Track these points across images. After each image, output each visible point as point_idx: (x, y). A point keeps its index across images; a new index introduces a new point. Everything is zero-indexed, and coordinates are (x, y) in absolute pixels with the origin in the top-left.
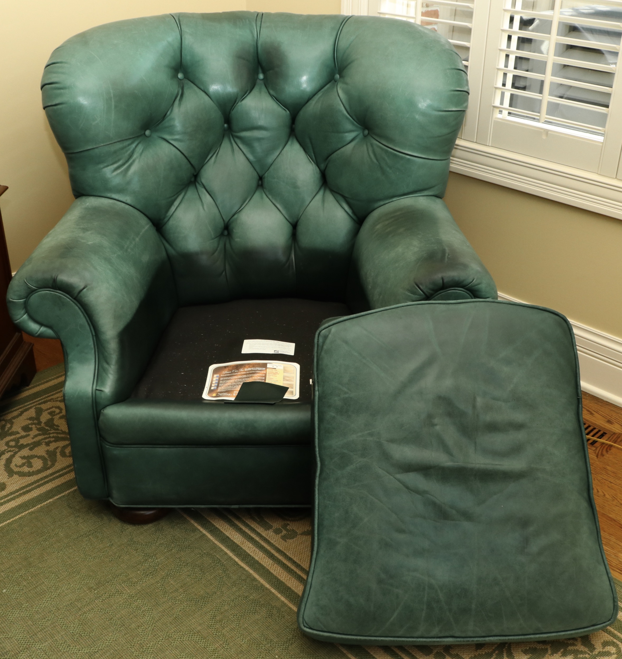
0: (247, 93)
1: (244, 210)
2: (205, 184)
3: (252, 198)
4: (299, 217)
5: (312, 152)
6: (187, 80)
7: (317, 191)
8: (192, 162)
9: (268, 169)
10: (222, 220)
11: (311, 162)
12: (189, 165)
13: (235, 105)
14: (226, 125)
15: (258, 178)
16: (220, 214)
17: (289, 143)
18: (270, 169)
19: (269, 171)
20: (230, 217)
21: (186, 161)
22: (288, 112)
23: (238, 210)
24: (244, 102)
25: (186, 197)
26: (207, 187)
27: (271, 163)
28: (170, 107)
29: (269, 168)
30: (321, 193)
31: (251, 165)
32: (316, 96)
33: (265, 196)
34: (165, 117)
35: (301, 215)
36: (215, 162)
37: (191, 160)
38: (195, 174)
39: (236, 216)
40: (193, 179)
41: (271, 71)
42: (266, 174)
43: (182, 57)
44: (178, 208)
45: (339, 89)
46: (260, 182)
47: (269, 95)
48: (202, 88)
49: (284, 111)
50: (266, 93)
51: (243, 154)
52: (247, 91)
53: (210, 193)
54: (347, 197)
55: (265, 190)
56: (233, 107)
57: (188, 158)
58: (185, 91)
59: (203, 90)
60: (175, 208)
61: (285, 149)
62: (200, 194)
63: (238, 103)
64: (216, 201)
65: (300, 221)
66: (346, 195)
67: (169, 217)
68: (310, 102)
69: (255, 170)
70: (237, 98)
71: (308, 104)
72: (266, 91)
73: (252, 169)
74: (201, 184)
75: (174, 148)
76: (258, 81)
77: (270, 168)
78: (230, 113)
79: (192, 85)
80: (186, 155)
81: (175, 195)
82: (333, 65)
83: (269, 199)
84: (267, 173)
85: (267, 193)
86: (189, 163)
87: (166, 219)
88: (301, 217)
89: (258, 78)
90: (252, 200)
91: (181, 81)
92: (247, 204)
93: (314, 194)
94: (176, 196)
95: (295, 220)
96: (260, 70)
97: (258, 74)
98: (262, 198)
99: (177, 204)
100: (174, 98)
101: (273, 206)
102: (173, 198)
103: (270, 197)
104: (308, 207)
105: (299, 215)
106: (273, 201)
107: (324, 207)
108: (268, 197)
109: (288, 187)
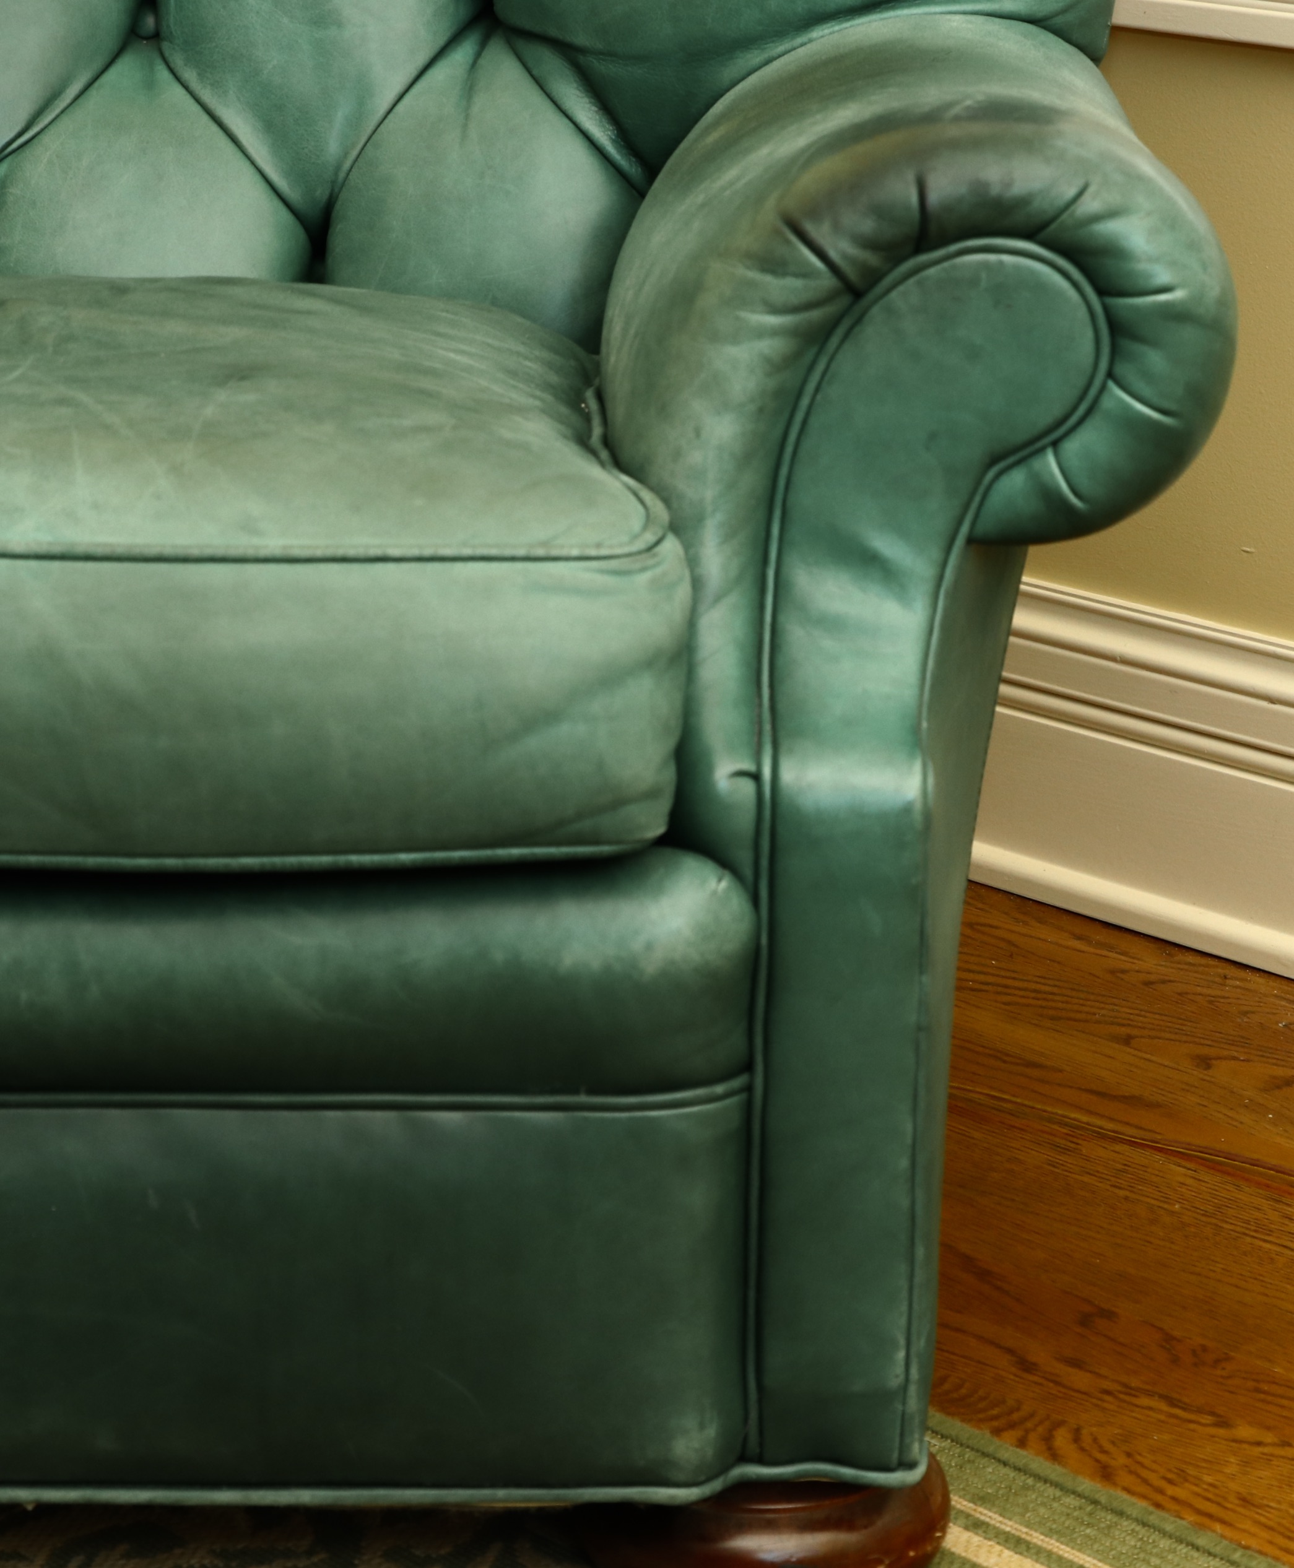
3: (96, 84)
4: (342, 175)
7: (441, 41)
30: (462, 54)
33: (163, 74)
54: (582, 51)
65: (343, 196)
66: (581, 39)
83: (186, 87)
85: (178, 60)
88: (348, 174)
95: (321, 195)
98: (150, 85)
101: (205, 118)
104: (386, 121)
105: (338, 168)
106: (206, 95)
107: (467, 117)
108: (178, 79)
109: (285, 20)
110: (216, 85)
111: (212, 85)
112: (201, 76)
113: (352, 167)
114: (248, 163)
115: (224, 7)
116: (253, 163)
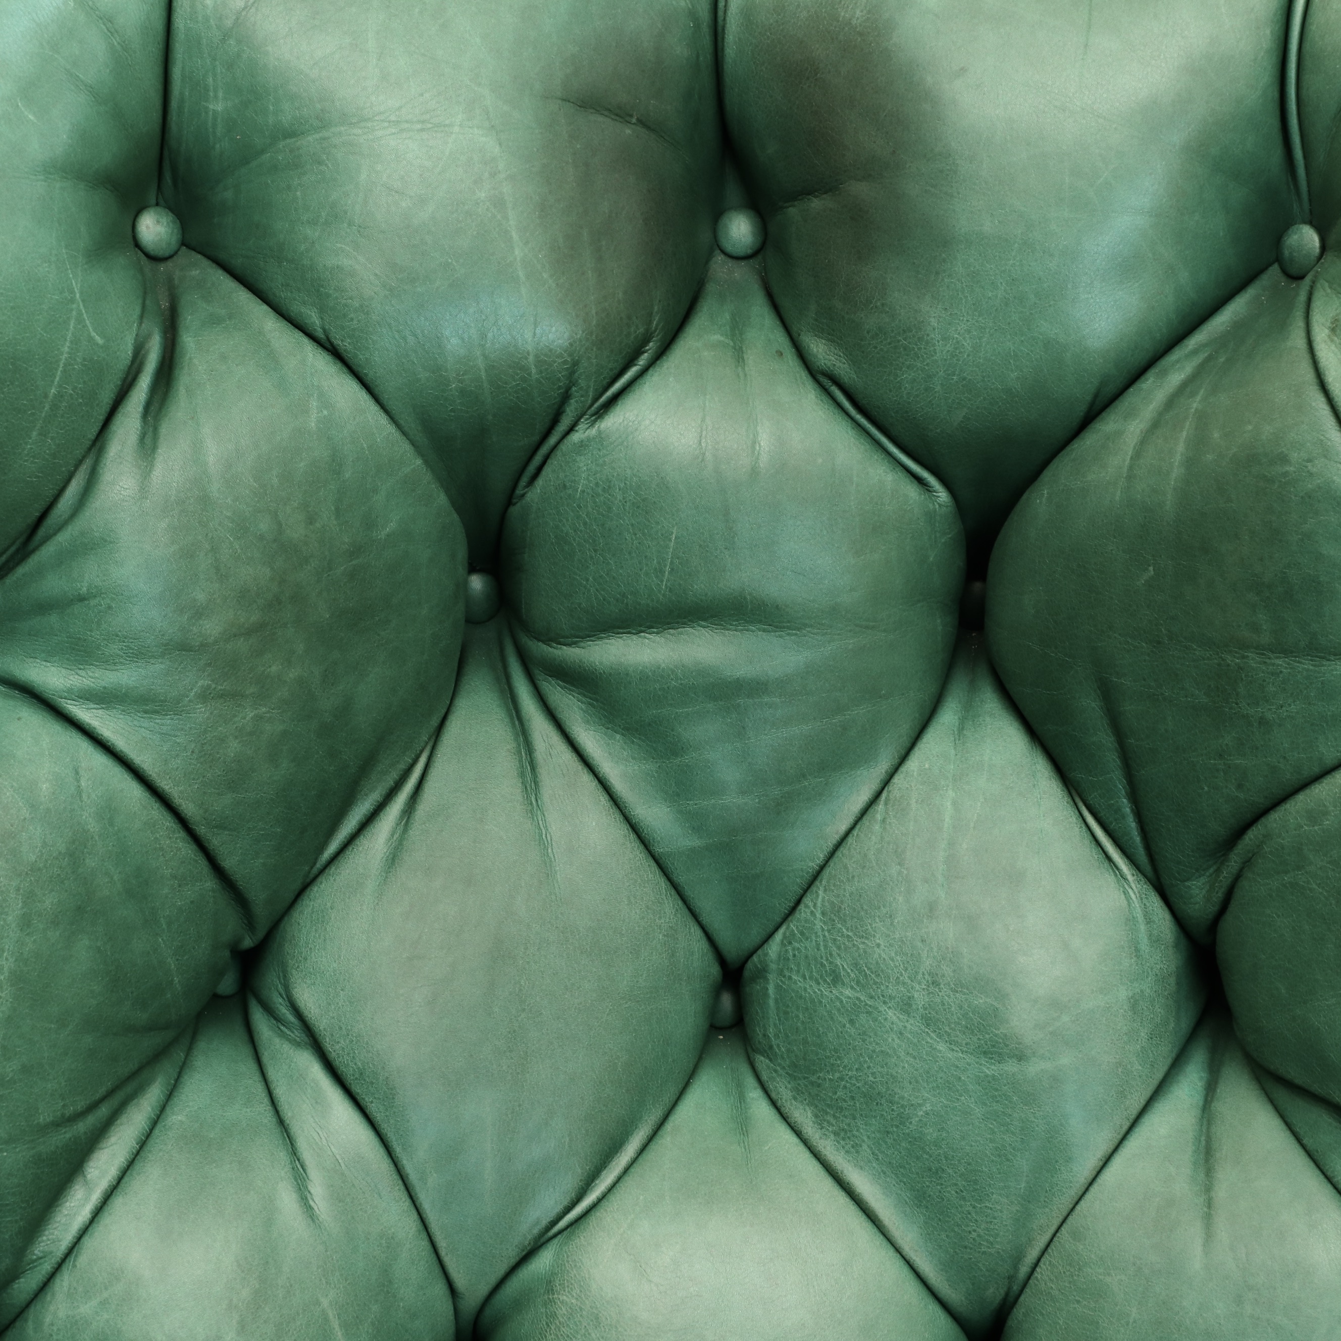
0: (643, 361)
1: (607, 1216)
2: (321, 1022)
3: (669, 1126)
4: (1024, 1270)
5: (1120, 786)
6: (205, 262)
8: (229, 863)
9: (793, 910)
10: (439, 1289)
11: (1109, 858)
12: (210, 883)
13: (552, 440)
14: (477, 583)
15: (715, 970)
16: (425, 1243)
17: (948, 717)
18: (803, 912)
19: (793, 925)
20: (501, 1269)
21: (185, 849)
22: (943, 495)
23: (554, 1223)
24: (613, 421)
25: (177, 1117)
26: (333, 1049)
27: (814, 865)
28: (80, 462)
29: (798, 902)
30: (1189, 1091)
31: (663, 883)
32: (1148, 382)
33: (760, 1109)
34: (41, 532)
35: (1032, 1254)
36: (393, 859)
37: (216, 841)
38: (248, 943)
39: (544, 1261)
40: (228, 984)
41: (816, 204)
42: (773, 948)
43: (174, 104)
44: (118, 1202)
45: (1321, 334)
46: (727, 1001)
47: (804, 374)
48: (313, 318)
49: (912, 491)
50: (780, 354)
51: (603, 799)
52: (646, 340)
53: (356, 1089)
55: (761, 1061)
56: (538, 459)
57: (202, 830)
58: (188, 341)
59: (320, 334)
60: (96, 1197)
61: (913, 764)
62: (281, 1091)
63: (571, 429)
64: (398, 1150)
65: (1027, 1300)
67: (47, 1267)
68: (1108, 425)
69: (694, 915)
70: (566, 397)
71: (1090, 440)
72: (780, 338)
73: (670, 906)
74: (291, 1018)
75: (99, 760)
76: (719, 267)
77: (807, 900)
78: (510, 499)
79: (243, 296)
80: (188, 808)
81: (93, 1107)
82: (1277, 155)
83: (798, 1133)
84: (779, 936)
85: (783, 1091)
86: (202, 864)
87: (27, 1284)
89: (716, 245)
90: (666, 1139)
91: (162, 268)
92: (626, 1170)
93: (1136, 1102)
94: (104, 1111)
95: (994, 1294)
96: (733, 191)
97: (717, 215)
98: (742, 1124)
99: (113, 1172)
100: (106, 396)
101: (828, 1183)
102: (82, 1127)
103: (803, 1116)
104: (1088, 1196)
105: (1017, 1259)
106: (829, 1148)
107: (1209, 1204)
108: (785, 1118)
109: (942, 1047)
110: (842, 1135)
111: (836, 1134)
112: (820, 1120)
113: (1039, 1260)
114: (891, 1252)
115: (852, 1022)
116: (898, 1250)
